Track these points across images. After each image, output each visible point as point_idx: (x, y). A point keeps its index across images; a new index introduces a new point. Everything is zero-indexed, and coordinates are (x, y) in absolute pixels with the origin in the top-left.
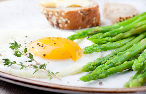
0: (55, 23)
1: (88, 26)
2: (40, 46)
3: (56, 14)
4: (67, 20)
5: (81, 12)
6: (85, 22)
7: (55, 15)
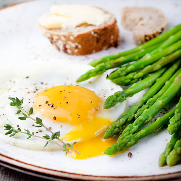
0: (61, 48)
1: (105, 48)
2: (49, 105)
3: (63, 38)
4: (77, 44)
5: (95, 33)
6: (100, 44)
7: (61, 40)
